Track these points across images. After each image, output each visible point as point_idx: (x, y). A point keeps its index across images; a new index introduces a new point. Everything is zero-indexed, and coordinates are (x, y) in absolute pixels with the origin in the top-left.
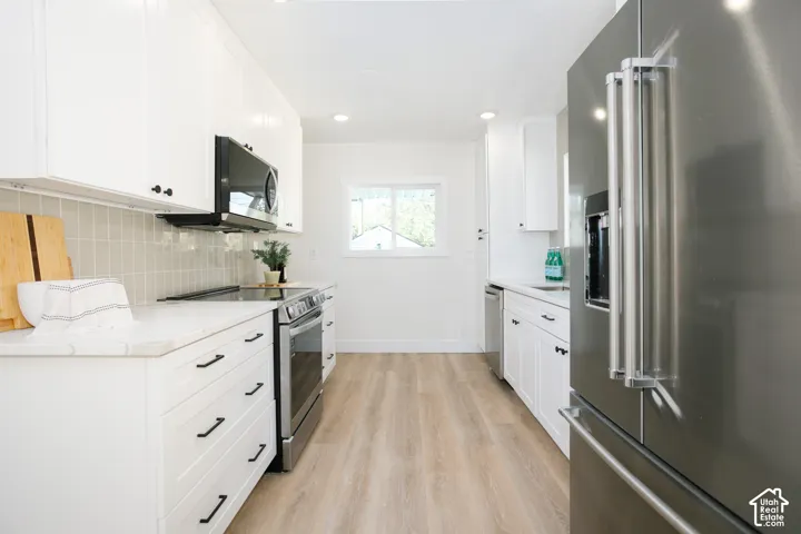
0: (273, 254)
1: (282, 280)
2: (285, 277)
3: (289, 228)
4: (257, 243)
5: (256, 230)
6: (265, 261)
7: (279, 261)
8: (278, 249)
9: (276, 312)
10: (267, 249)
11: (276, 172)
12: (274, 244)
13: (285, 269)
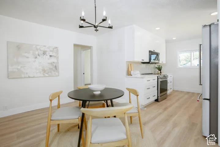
0: (159, 68)
1: (161, 73)
2: (161, 72)
3: (162, 63)
4: (156, 66)
5: (156, 64)
6: (158, 69)
7: (160, 69)
8: (160, 67)
9: (158, 77)
10: (157, 67)
11: (159, 54)
12: (159, 66)
13: (161, 71)
